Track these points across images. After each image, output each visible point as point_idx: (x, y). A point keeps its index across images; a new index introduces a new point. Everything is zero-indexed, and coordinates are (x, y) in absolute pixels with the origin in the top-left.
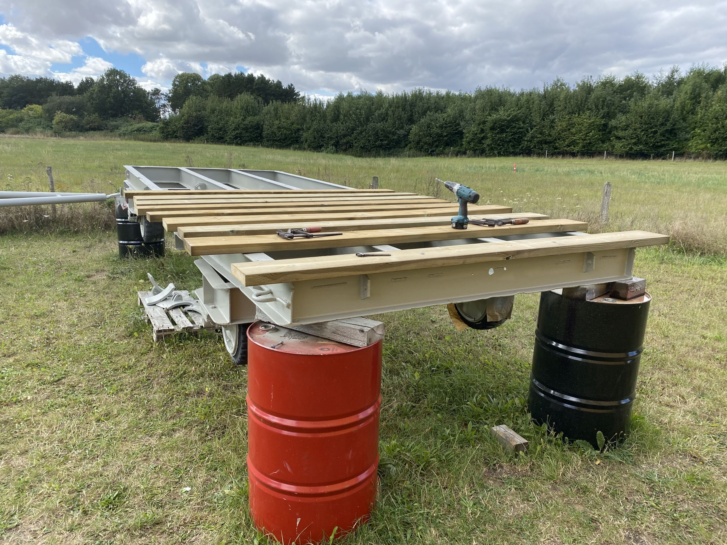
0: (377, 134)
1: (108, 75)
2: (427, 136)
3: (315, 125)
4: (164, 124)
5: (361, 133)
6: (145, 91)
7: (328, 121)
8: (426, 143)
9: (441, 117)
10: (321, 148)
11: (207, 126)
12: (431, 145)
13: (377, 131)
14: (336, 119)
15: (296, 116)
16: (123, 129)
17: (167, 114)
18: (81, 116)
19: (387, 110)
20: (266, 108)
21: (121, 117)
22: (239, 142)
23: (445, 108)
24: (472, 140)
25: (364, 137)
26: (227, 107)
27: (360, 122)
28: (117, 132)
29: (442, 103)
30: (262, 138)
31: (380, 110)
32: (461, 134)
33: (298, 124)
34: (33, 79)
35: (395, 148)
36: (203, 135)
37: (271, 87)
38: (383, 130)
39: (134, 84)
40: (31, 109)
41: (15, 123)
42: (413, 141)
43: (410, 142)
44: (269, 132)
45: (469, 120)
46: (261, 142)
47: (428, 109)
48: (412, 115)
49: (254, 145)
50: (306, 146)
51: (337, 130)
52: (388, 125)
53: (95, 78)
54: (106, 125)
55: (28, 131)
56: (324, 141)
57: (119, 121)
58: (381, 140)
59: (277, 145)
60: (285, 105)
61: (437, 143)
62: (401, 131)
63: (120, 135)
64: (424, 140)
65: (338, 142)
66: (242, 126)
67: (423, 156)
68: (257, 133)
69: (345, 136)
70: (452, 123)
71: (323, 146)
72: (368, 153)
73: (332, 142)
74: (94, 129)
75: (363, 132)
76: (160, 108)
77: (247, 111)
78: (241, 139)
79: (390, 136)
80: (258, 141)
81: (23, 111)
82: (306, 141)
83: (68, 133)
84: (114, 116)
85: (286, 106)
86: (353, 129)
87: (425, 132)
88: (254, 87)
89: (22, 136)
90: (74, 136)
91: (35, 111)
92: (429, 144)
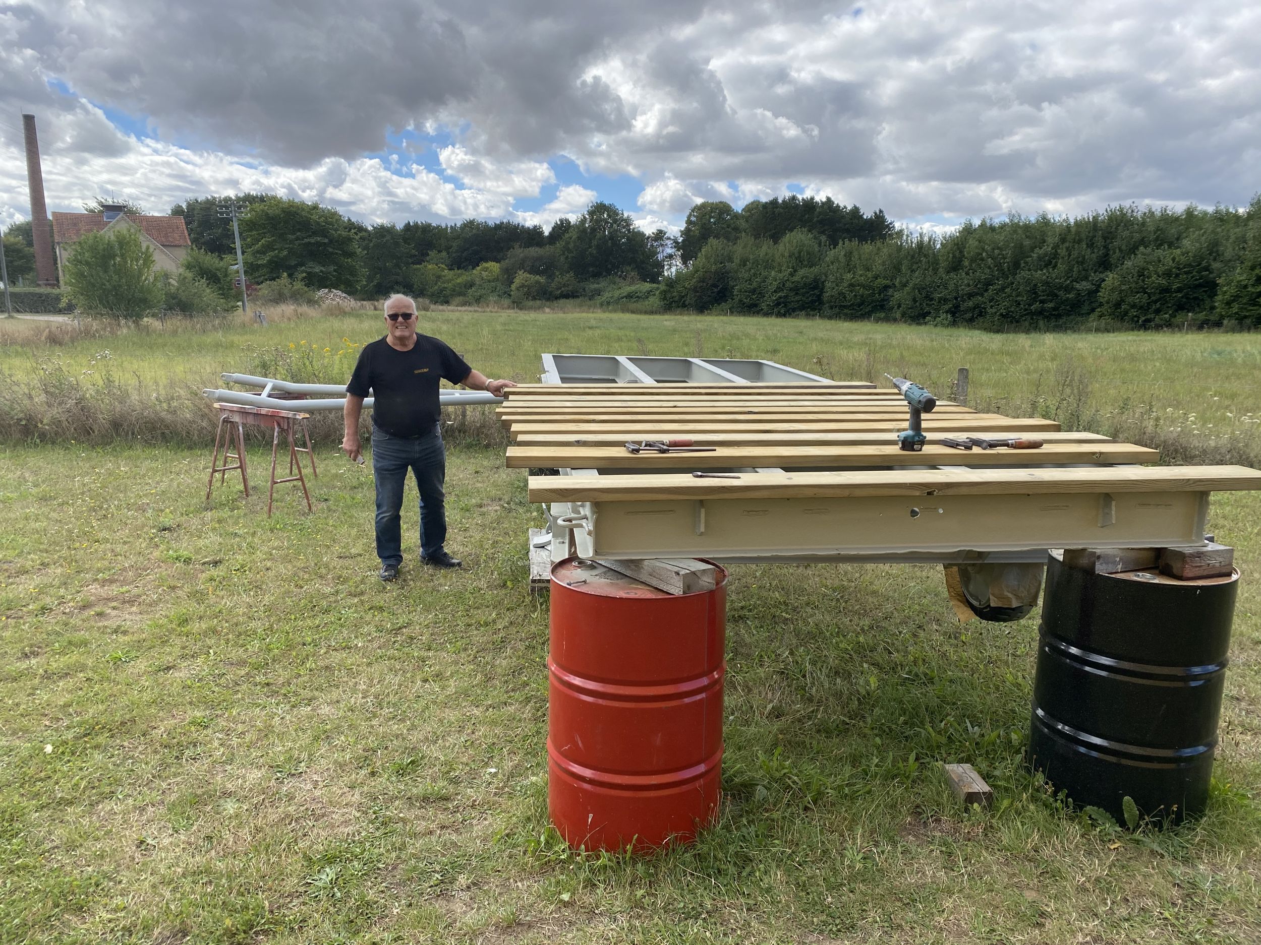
0: (1034, 291)
1: (591, 213)
2: (1138, 293)
3: (917, 279)
4: (667, 285)
5: (1003, 289)
6: (642, 234)
7: (941, 270)
8: (1133, 306)
9: (1167, 257)
10: (924, 318)
11: (733, 287)
12: (1144, 309)
13: (1035, 285)
14: (955, 266)
15: (884, 264)
16: (606, 295)
17: (674, 269)
18: (551, 277)
19: (1056, 247)
20: (832, 253)
21: (606, 276)
22: (782, 311)
23: (1178, 239)
24: (1235, 298)
25: (1009, 296)
26: (766, 254)
27: (1001, 270)
28: (598, 300)
29: (1173, 231)
30: (821, 303)
31: (1041, 248)
32: (1211, 287)
33: (885, 278)
34: (491, 223)
35: (1069, 315)
36: (726, 301)
37: (843, 217)
38: (1047, 283)
39: (628, 225)
40: (486, 269)
41: (463, 290)
42: (1108, 303)
43: (1101, 305)
44: (835, 292)
45: (1230, 261)
46: (820, 310)
47: (1143, 242)
48: (1106, 255)
49: (808, 316)
50: (898, 315)
51: (956, 286)
52: (1057, 274)
53: (573, 218)
54: (584, 289)
55: (478, 300)
56: (931, 305)
57: (602, 284)
58: (1042, 302)
59: (846, 315)
60: (865, 246)
61: (1158, 305)
62: (1084, 283)
63: (602, 305)
64: (1130, 299)
65: (957, 307)
66: (788, 284)
67: (1127, 330)
68: (814, 294)
69: (970, 296)
70: (1192, 266)
71: (929, 313)
72: (1014, 324)
73: (946, 307)
74: (566, 296)
75: (1006, 287)
76: (664, 261)
77: (799, 259)
78: (785, 306)
79: (1061, 293)
80: (814, 309)
81: (474, 271)
82: (899, 306)
83: (531, 303)
84: (596, 275)
85: (868, 248)
86: (988, 283)
87: (1133, 285)
88: (815, 219)
89: (470, 308)
90: (539, 308)
91: (491, 271)
92: (1141, 307)
